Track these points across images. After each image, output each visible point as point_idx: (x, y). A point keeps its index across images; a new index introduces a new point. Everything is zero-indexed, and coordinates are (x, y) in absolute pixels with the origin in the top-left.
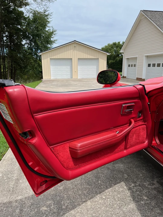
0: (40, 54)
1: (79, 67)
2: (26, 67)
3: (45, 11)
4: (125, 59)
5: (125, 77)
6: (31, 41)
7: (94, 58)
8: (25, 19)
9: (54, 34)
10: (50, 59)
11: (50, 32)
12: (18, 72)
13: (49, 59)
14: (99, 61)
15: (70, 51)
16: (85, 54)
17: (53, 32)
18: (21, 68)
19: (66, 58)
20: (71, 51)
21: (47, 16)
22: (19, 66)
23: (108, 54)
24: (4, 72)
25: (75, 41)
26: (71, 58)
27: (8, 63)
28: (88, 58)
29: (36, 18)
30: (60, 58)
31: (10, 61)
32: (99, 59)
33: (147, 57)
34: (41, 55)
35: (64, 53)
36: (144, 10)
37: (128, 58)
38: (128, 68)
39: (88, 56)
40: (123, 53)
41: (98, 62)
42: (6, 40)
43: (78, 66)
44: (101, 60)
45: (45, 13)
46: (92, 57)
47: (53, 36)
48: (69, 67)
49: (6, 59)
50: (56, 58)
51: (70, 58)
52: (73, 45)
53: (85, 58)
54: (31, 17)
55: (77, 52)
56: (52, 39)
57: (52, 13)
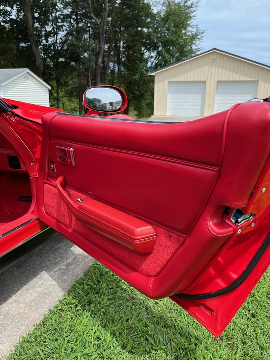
0: (153, 74)
1: (217, 98)
7: (249, 79)
8: (153, 17)
9: (199, 39)
10: (169, 82)
13: (167, 82)
15: (203, 68)
16: (231, 74)
17: (197, 35)
19: (196, 80)
20: (207, 67)
21: (190, 8)
25: (215, 49)
26: (205, 80)
28: (238, 79)
30: (185, 80)
32: (260, 82)
34: (154, 76)
35: (196, 71)
39: (238, 76)
41: (258, 87)
43: (216, 96)
44: (263, 84)
45: (186, 3)
46: (245, 79)
47: (198, 42)
48: (200, 97)
51: (202, 80)
53: (231, 80)
54: (163, 14)
55: (217, 69)
56: (194, 47)
57: (197, 3)
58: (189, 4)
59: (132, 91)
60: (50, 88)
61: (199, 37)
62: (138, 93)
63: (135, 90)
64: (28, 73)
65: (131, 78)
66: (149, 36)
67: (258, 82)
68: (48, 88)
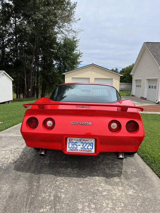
0: (64, 74)
2: (54, 83)
3: (74, 38)
4: (134, 81)
5: (134, 96)
6: (61, 61)
7: (108, 78)
8: (57, 44)
9: (80, 56)
11: (77, 54)
12: (48, 87)
13: (71, 78)
14: (113, 81)
15: (88, 72)
17: (79, 55)
18: (50, 83)
19: (85, 77)
20: (90, 72)
21: (75, 41)
22: (49, 82)
23: (121, 75)
24: (37, 86)
25: (93, 64)
26: (89, 78)
27: (41, 79)
28: (104, 78)
29: (66, 44)
31: (42, 78)
32: (113, 79)
33: (148, 80)
34: (65, 75)
35: (83, 74)
36: (147, 42)
37: (136, 80)
38: (136, 88)
39: (104, 76)
40: (133, 75)
42: (41, 61)
44: (115, 80)
45: (74, 39)
46: (107, 78)
47: (80, 58)
49: (39, 76)
50: (77, 77)
52: (92, 67)
53: (101, 78)
54: (62, 43)
55: (94, 73)
56: (78, 60)
57: (79, 39)
58: (75, 40)
59: (49, 81)
60: (13, 80)
61: (80, 55)
62: (51, 82)
63: (50, 80)
64: (4, 73)
65: (48, 74)
66: (56, 54)
67: (112, 79)
68: (12, 80)
